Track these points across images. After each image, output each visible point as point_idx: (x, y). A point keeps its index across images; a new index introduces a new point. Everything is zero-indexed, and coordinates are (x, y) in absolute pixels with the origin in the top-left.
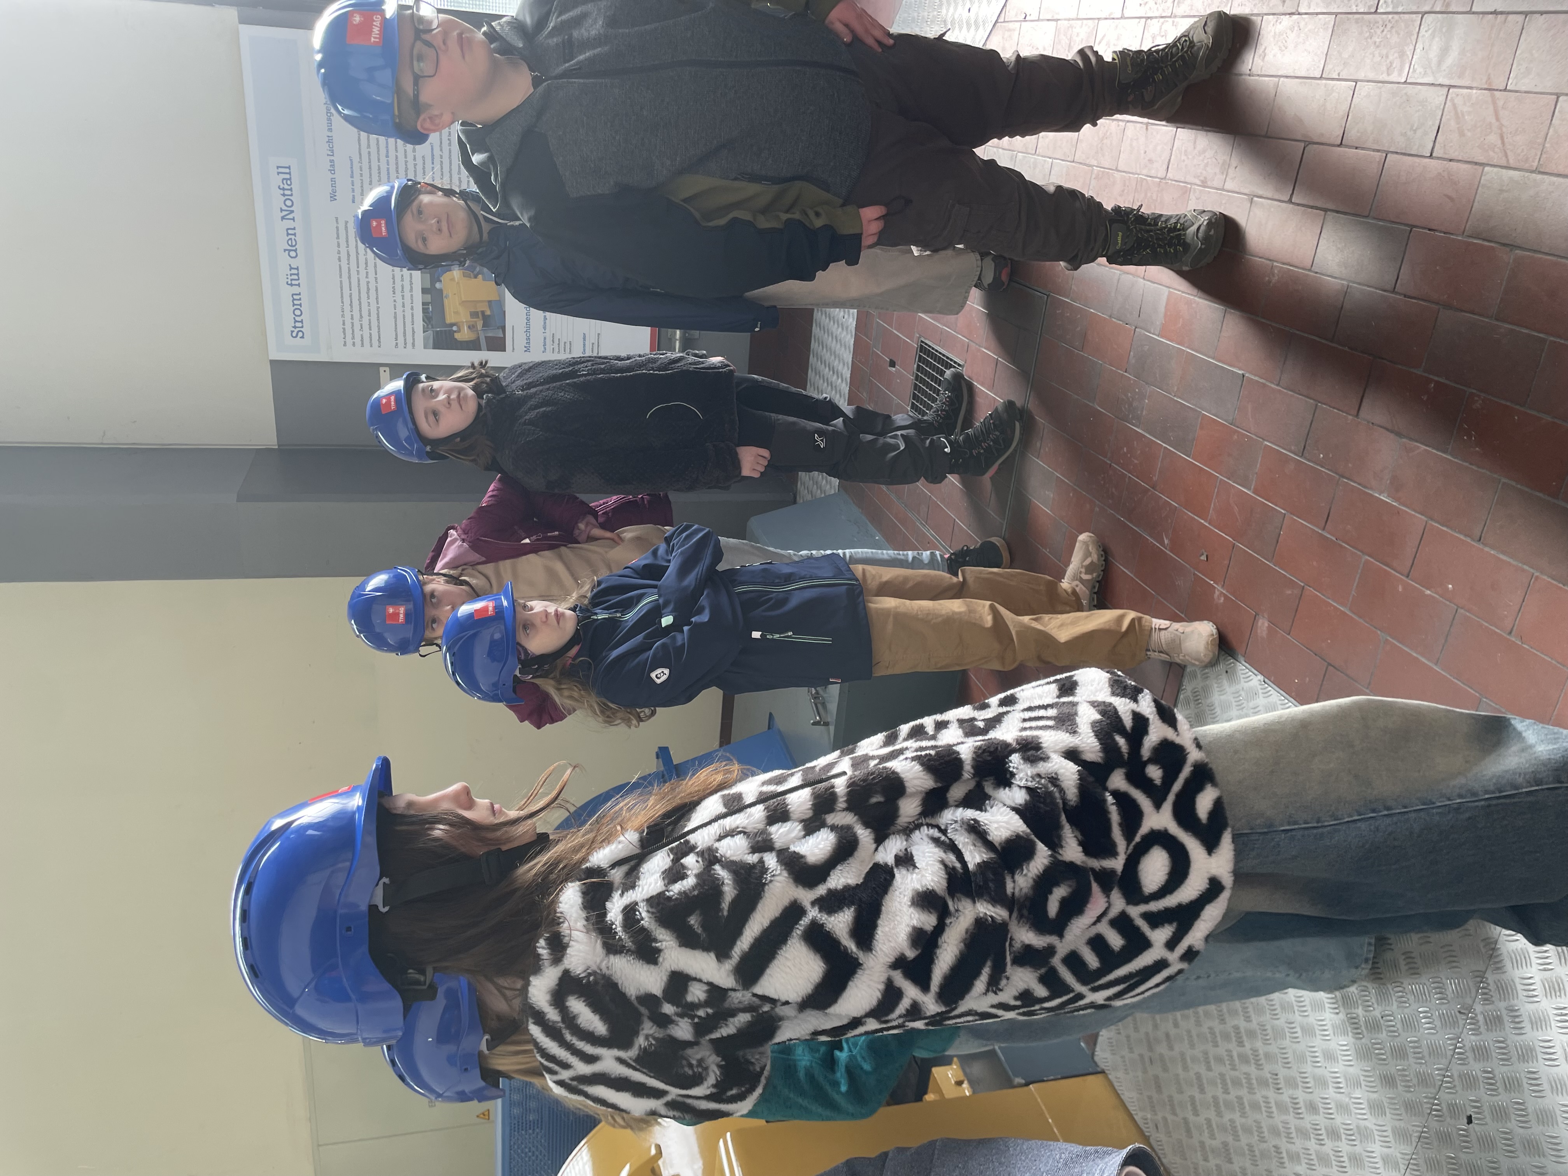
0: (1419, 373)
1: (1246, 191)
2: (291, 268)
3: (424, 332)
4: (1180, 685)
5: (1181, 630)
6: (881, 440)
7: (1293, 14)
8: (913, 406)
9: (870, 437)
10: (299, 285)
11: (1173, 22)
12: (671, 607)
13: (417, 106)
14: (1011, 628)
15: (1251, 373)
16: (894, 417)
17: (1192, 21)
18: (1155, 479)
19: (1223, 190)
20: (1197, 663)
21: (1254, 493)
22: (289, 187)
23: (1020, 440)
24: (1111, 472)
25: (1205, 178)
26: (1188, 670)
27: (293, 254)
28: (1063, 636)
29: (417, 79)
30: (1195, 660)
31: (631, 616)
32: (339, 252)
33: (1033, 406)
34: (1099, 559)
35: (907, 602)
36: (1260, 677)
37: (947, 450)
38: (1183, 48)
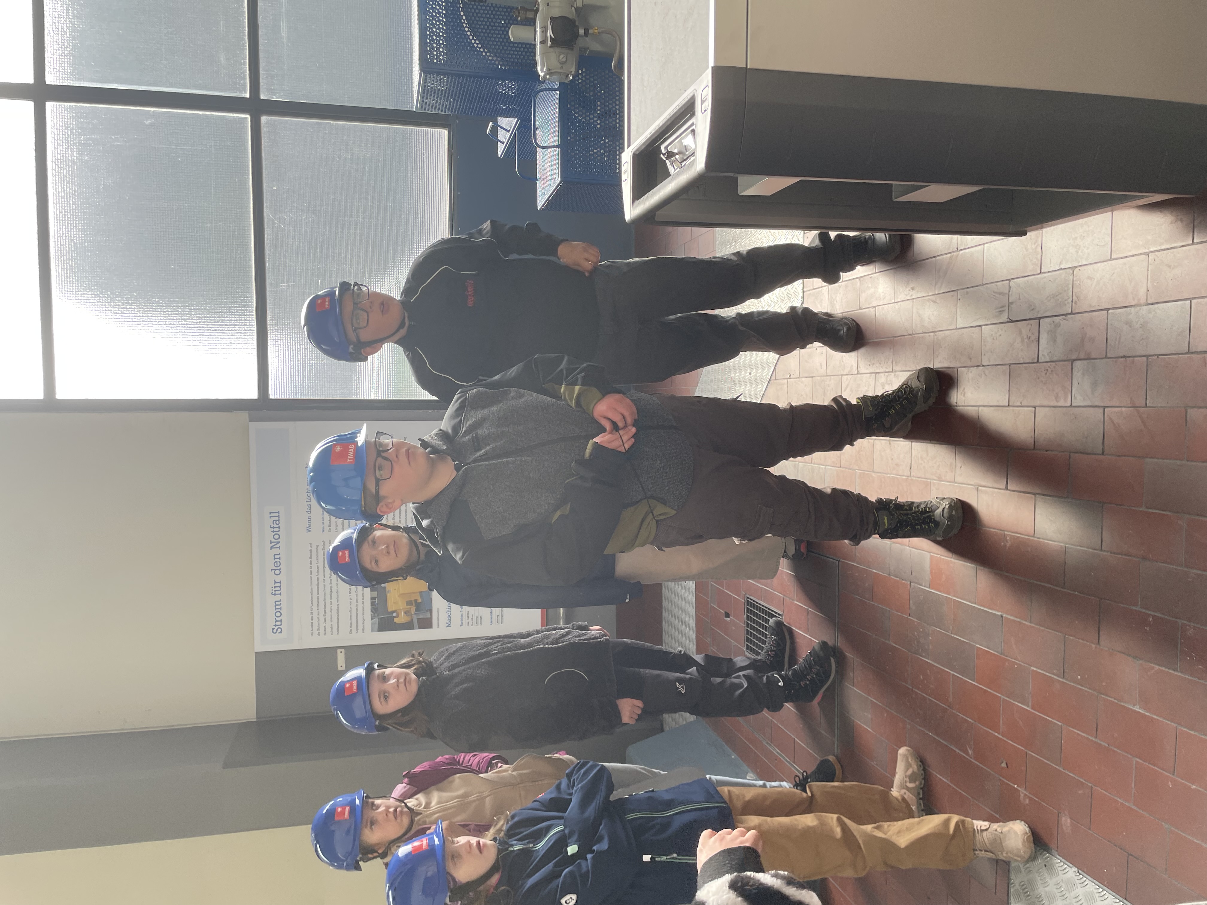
0: (1138, 609)
1: (972, 483)
2: (276, 583)
3: (371, 620)
4: (1009, 879)
5: (999, 830)
6: (728, 681)
7: (979, 366)
8: (748, 647)
9: (719, 680)
10: (280, 594)
11: (895, 375)
12: (575, 838)
13: (377, 498)
14: (858, 837)
15: (1007, 614)
16: (735, 660)
17: (908, 374)
18: (951, 700)
19: (955, 482)
20: (1019, 859)
21: (1032, 709)
22: (278, 526)
23: (837, 672)
24: (914, 696)
25: (940, 475)
26: (1013, 865)
27: (277, 572)
28: (903, 841)
29: (378, 481)
30: (1017, 856)
31: (542, 845)
32: (311, 568)
33: (841, 643)
34: (918, 770)
35: (769, 819)
36: (1074, 869)
37: (781, 684)
38: (905, 392)
